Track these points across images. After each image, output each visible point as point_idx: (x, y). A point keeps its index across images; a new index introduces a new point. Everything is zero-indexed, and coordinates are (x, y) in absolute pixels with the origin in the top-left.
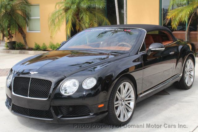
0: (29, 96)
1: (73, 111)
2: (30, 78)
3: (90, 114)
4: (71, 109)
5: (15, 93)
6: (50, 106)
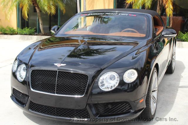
0: (57, 93)
1: (112, 109)
2: (57, 71)
3: (131, 111)
4: (110, 106)
5: (34, 89)
6: (87, 104)
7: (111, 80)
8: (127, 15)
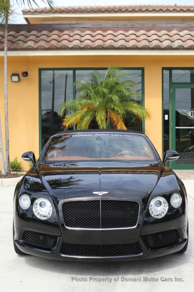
1: (162, 239)
3: (180, 240)
4: (160, 237)
6: (139, 236)
7: (157, 206)
8: (121, 135)
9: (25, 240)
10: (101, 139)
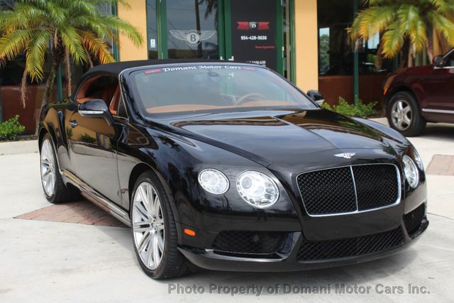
6: (402, 216)
8: (239, 68)
9: (216, 248)
10: (217, 75)
